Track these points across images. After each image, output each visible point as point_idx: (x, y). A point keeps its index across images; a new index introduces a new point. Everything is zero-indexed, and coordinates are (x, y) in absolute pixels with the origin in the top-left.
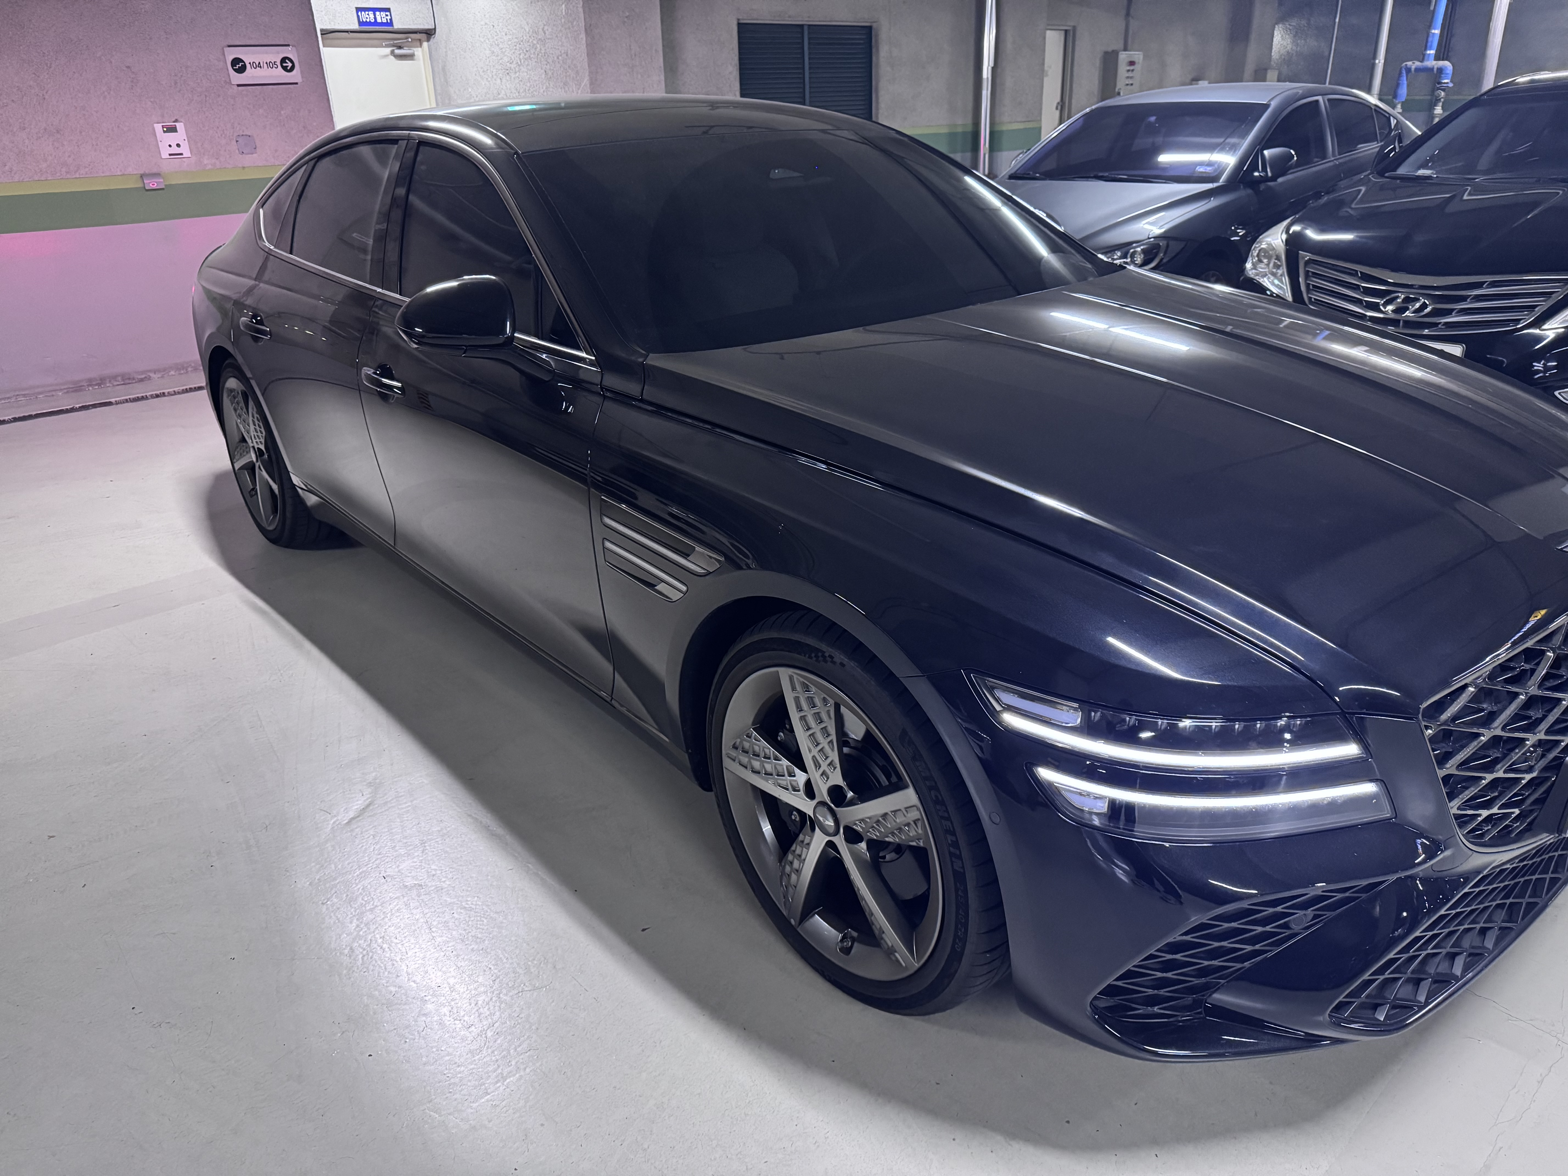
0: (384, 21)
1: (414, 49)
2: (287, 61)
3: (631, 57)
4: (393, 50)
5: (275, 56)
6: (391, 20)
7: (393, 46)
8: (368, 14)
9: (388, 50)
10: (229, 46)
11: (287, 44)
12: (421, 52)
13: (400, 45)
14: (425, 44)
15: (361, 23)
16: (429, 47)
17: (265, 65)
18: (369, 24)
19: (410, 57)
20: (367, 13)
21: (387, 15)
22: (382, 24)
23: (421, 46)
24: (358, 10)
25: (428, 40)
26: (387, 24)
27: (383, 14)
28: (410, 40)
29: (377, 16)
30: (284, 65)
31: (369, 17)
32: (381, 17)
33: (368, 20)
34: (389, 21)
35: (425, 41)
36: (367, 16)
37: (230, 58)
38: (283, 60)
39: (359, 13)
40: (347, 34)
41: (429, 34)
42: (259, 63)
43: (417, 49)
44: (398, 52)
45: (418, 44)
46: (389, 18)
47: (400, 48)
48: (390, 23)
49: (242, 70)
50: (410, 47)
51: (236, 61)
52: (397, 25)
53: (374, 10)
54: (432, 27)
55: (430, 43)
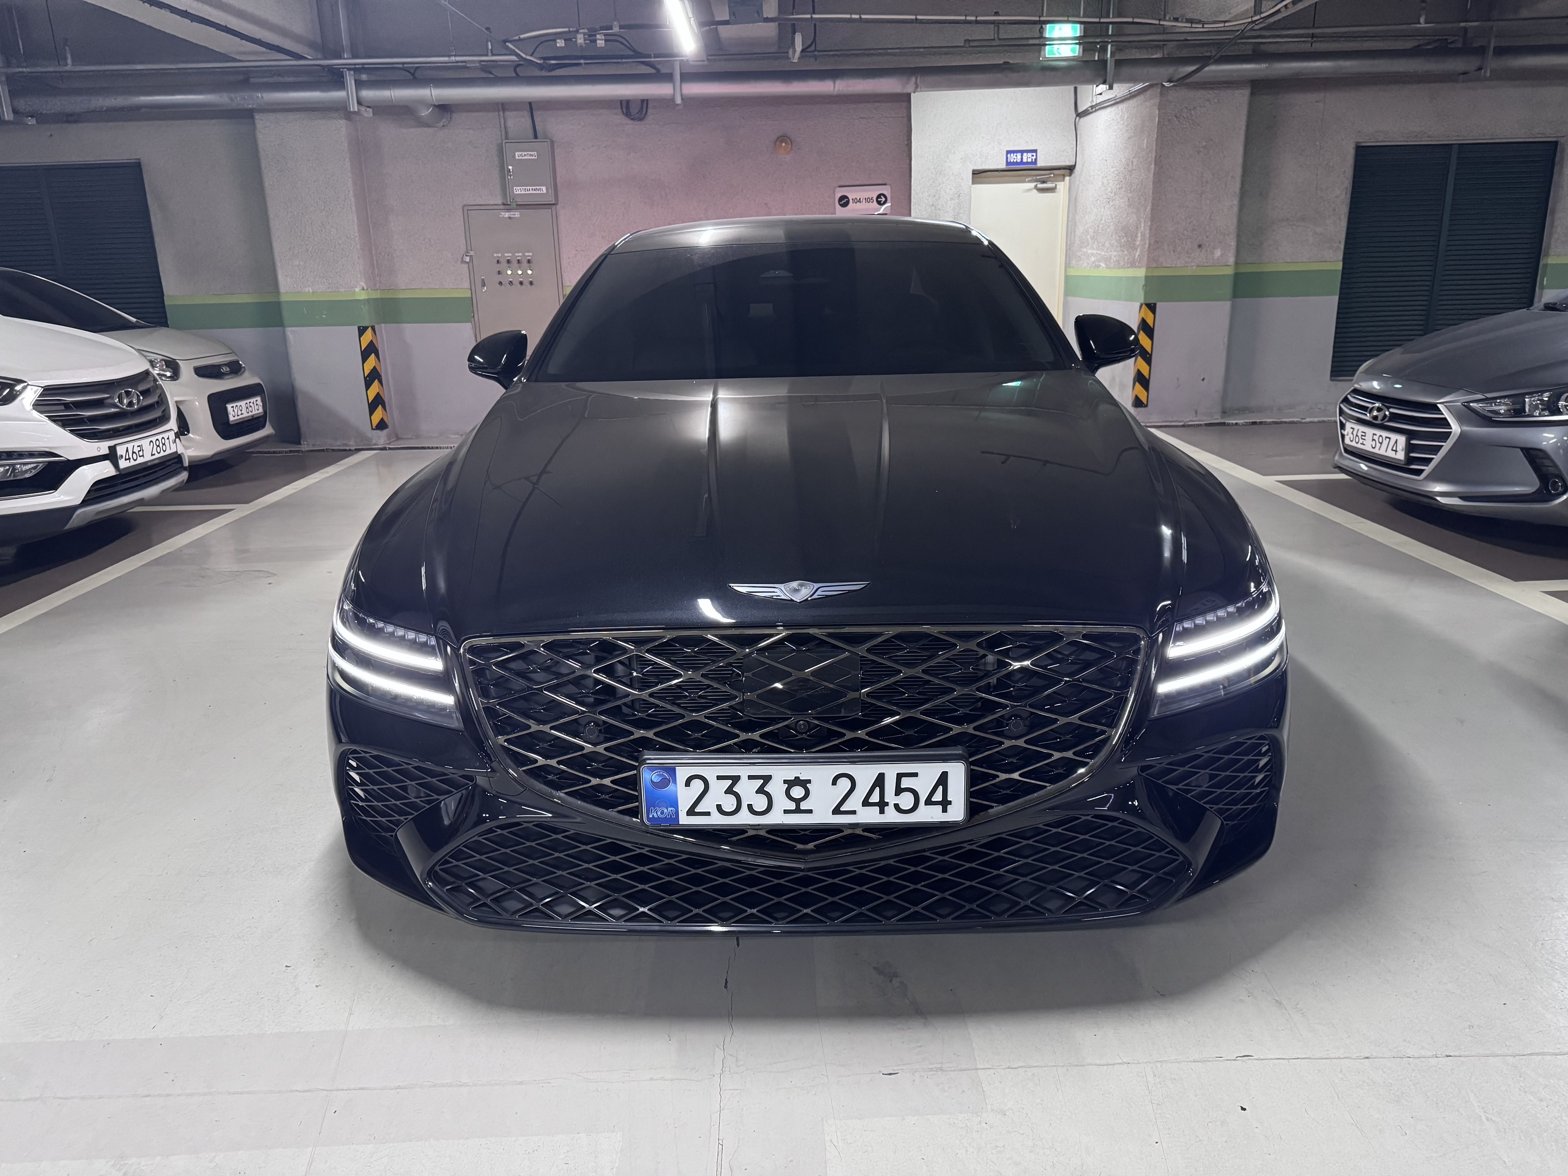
0: (1029, 160)
1: (1056, 183)
2: (882, 197)
3: (1202, 184)
4: (1037, 185)
5: (874, 193)
6: (1036, 159)
7: (1037, 181)
8: (1016, 156)
9: (1033, 185)
10: (840, 186)
11: (884, 183)
12: (1062, 186)
13: (1043, 180)
14: (1067, 178)
15: (1008, 163)
16: (1070, 181)
17: (864, 200)
18: (1017, 163)
19: (1052, 190)
20: (1015, 154)
21: (1033, 156)
22: (1027, 163)
23: (1063, 180)
24: (1008, 152)
25: (1070, 175)
26: (1031, 163)
27: (1030, 155)
28: (1052, 175)
29: (1024, 157)
30: (879, 200)
31: (1013, 158)
32: (1027, 157)
33: (1015, 161)
34: (1033, 161)
35: (1067, 176)
36: (1015, 157)
37: (838, 195)
38: (879, 196)
39: (1009, 156)
40: (997, 173)
41: (1071, 169)
42: (860, 199)
43: (1059, 183)
44: (1040, 186)
45: (1062, 178)
46: (1035, 157)
47: (1044, 182)
48: (1035, 162)
49: (845, 205)
50: (1052, 182)
51: (843, 198)
52: (1040, 164)
53: (1022, 152)
54: (1072, 163)
55: (1071, 177)
